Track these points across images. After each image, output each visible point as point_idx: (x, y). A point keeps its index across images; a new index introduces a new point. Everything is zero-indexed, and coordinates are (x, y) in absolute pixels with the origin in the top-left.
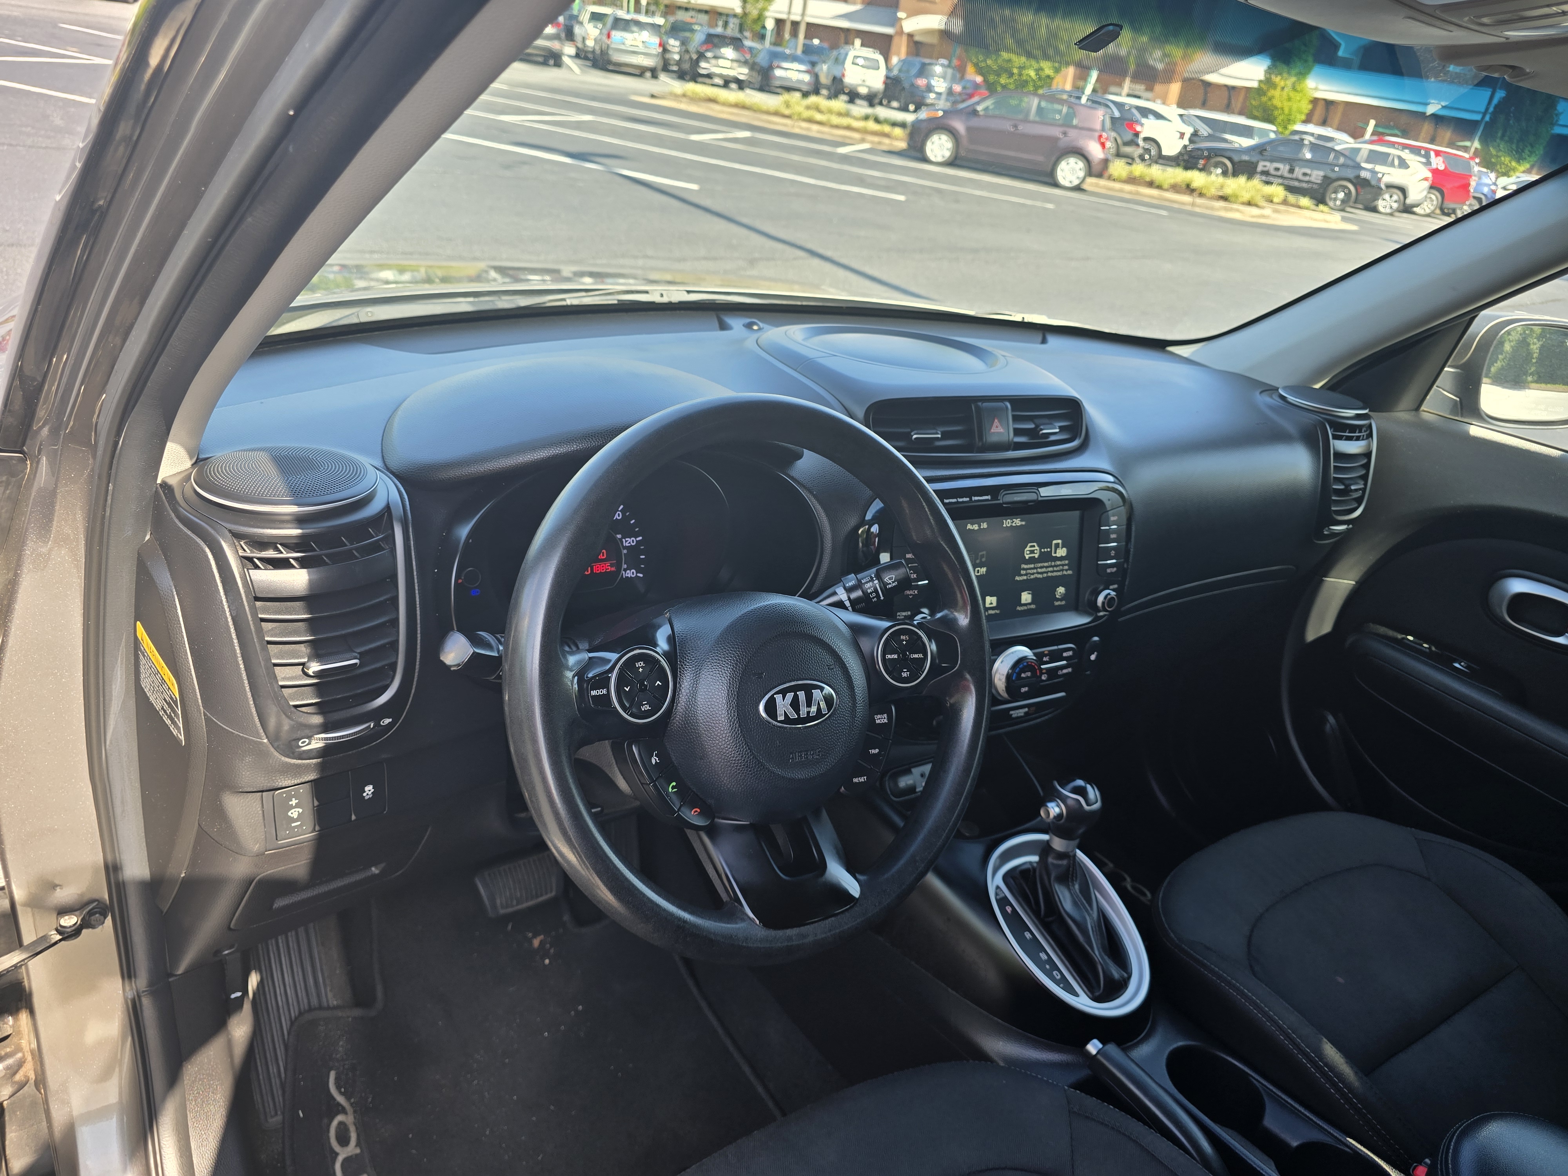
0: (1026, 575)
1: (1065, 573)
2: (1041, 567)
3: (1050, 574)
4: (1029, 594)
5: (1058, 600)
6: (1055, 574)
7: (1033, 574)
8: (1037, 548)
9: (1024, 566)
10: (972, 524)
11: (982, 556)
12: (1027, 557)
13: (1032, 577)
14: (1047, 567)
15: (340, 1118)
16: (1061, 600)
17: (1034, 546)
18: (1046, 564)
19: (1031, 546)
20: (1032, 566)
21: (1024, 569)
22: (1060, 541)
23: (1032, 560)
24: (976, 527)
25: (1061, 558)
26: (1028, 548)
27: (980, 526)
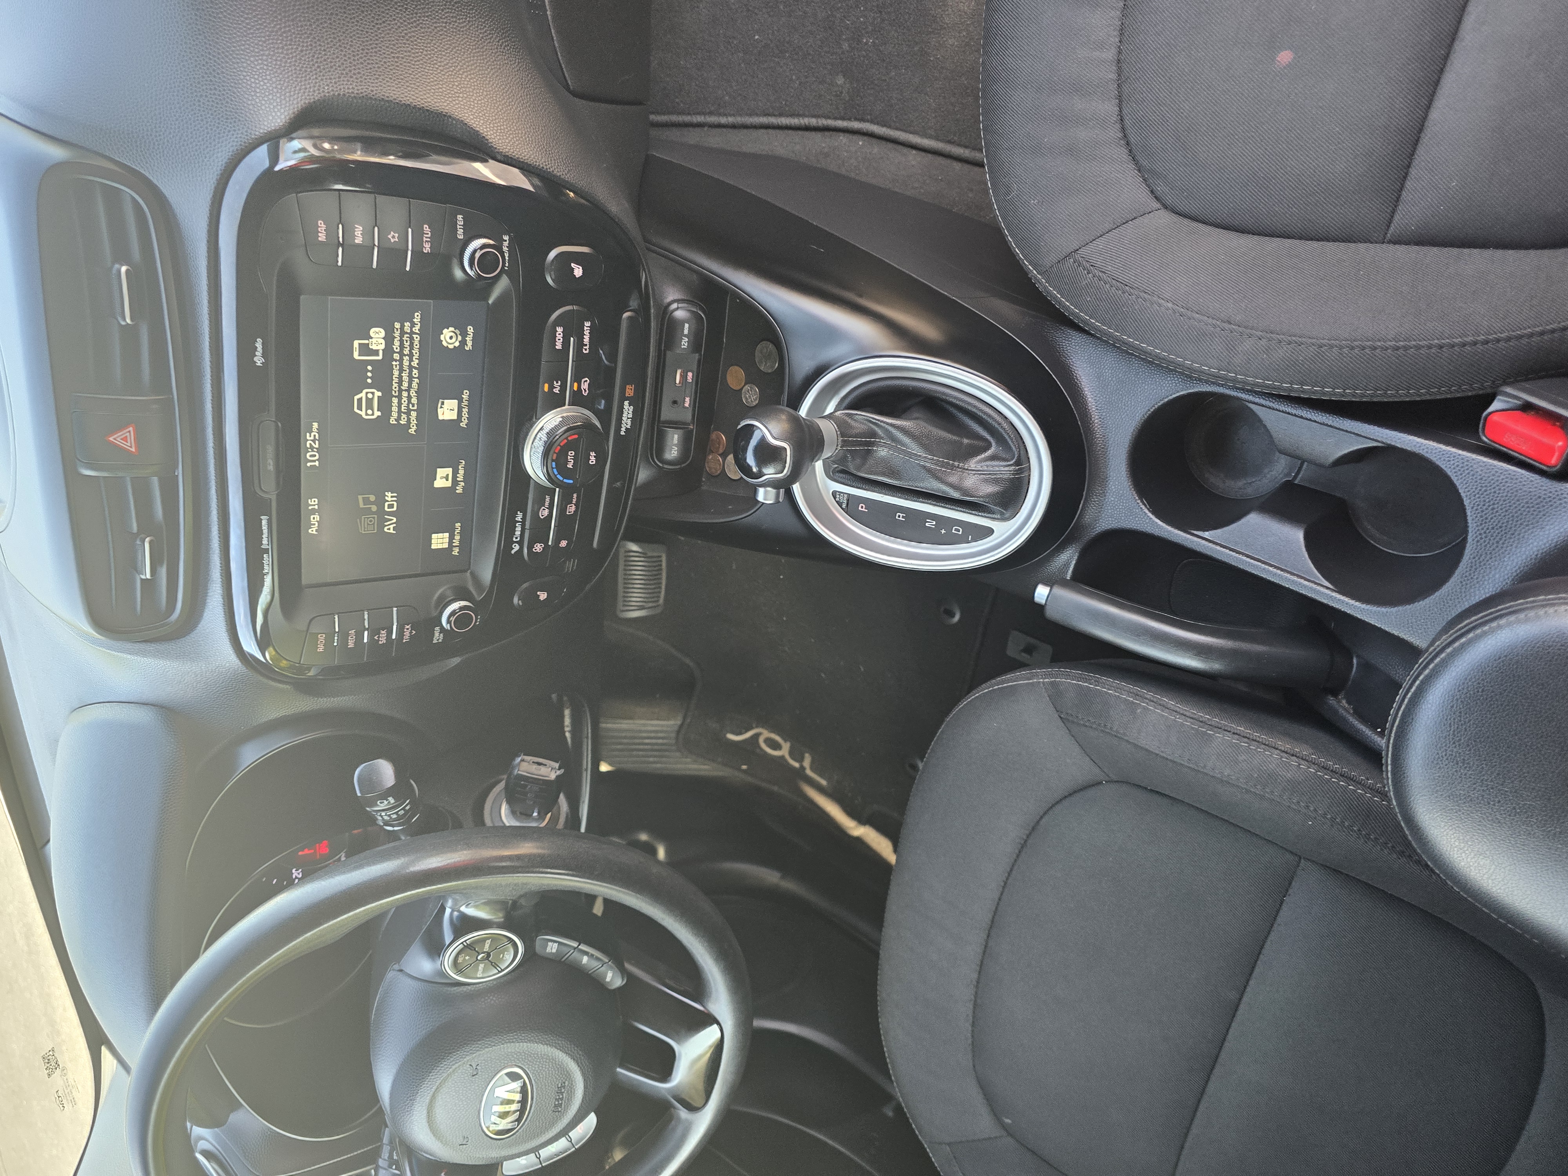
0: (408, 413)
1: (416, 329)
2: (400, 383)
3: (415, 363)
4: (443, 403)
5: (463, 343)
6: (416, 352)
7: (409, 398)
8: (363, 395)
9: (393, 421)
10: (310, 525)
11: (366, 501)
12: (378, 414)
13: (414, 400)
14: (401, 370)
15: (761, 740)
16: (464, 334)
17: (360, 400)
18: (396, 373)
19: (360, 408)
20: (395, 401)
21: (398, 419)
22: (356, 343)
23: (385, 405)
24: (315, 519)
25: (389, 339)
26: (363, 413)
27: (313, 512)
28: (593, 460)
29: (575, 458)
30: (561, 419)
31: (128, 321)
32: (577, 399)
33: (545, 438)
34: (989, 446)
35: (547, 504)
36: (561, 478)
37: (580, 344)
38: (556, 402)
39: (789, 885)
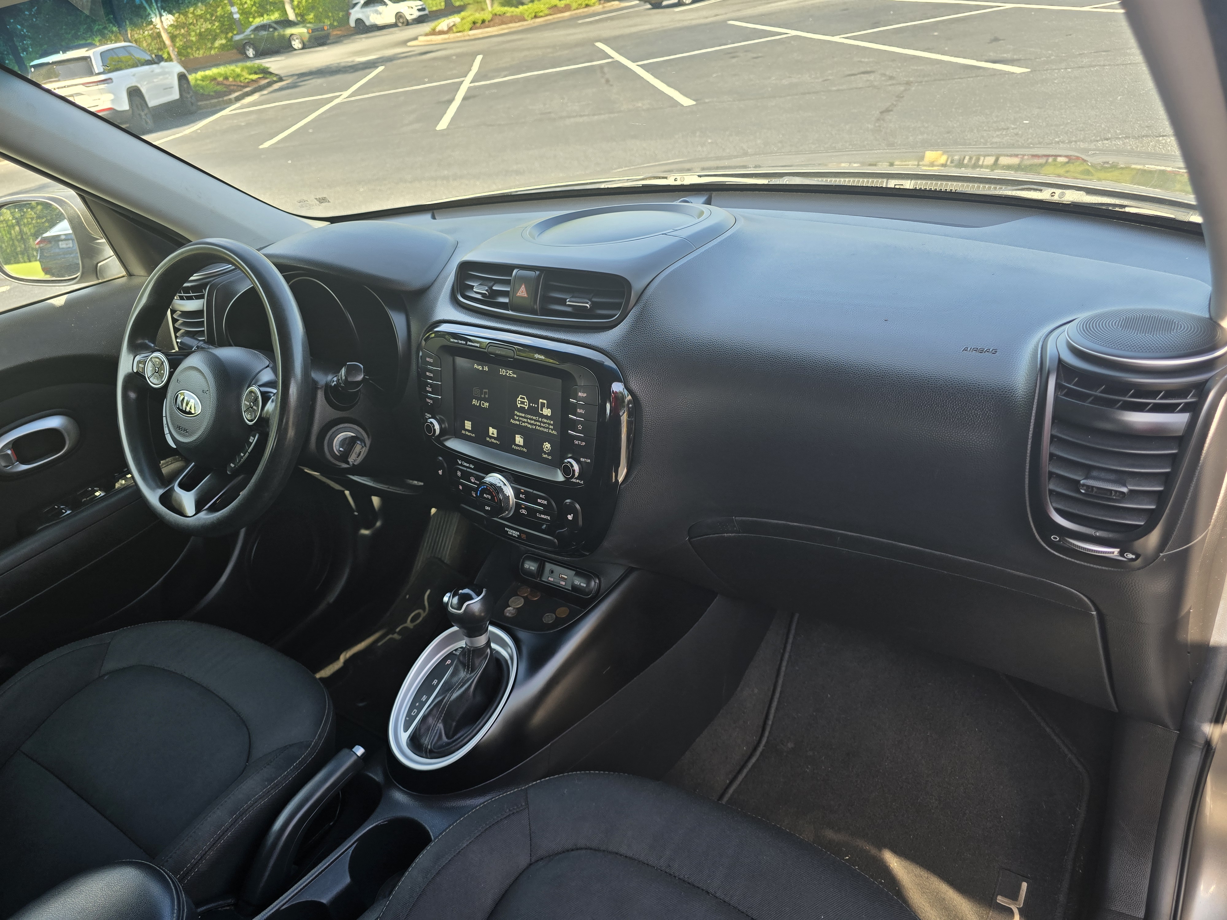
0: (519, 420)
1: (550, 431)
2: (530, 419)
3: (538, 428)
4: (522, 438)
5: (545, 453)
6: (542, 429)
7: (524, 422)
8: (526, 401)
9: (516, 412)
10: (478, 365)
11: (485, 393)
12: (519, 406)
13: (523, 424)
14: (535, 421)
15: (420, 611)
16: (548, 454)
17: (524, 398)
18: (534, 418)
19: (521, 398)
20: (523, 415)
21: (517, 416)
22: (545, 401)
23: (522, 410)
24: (480, 368)
25: (546, 417)
26: (519, 399)
27: (483, 368)
28: (487, 508)
29: (488, 499)
30: (507, 495)
31: (567, 303)
32: (518, 506)
33: (498, 485)
34: (448, 737)
35: (476, 481)
36: (480, 490)
37: (541, 512)
38: (517, 496)
39: (322, 606)
